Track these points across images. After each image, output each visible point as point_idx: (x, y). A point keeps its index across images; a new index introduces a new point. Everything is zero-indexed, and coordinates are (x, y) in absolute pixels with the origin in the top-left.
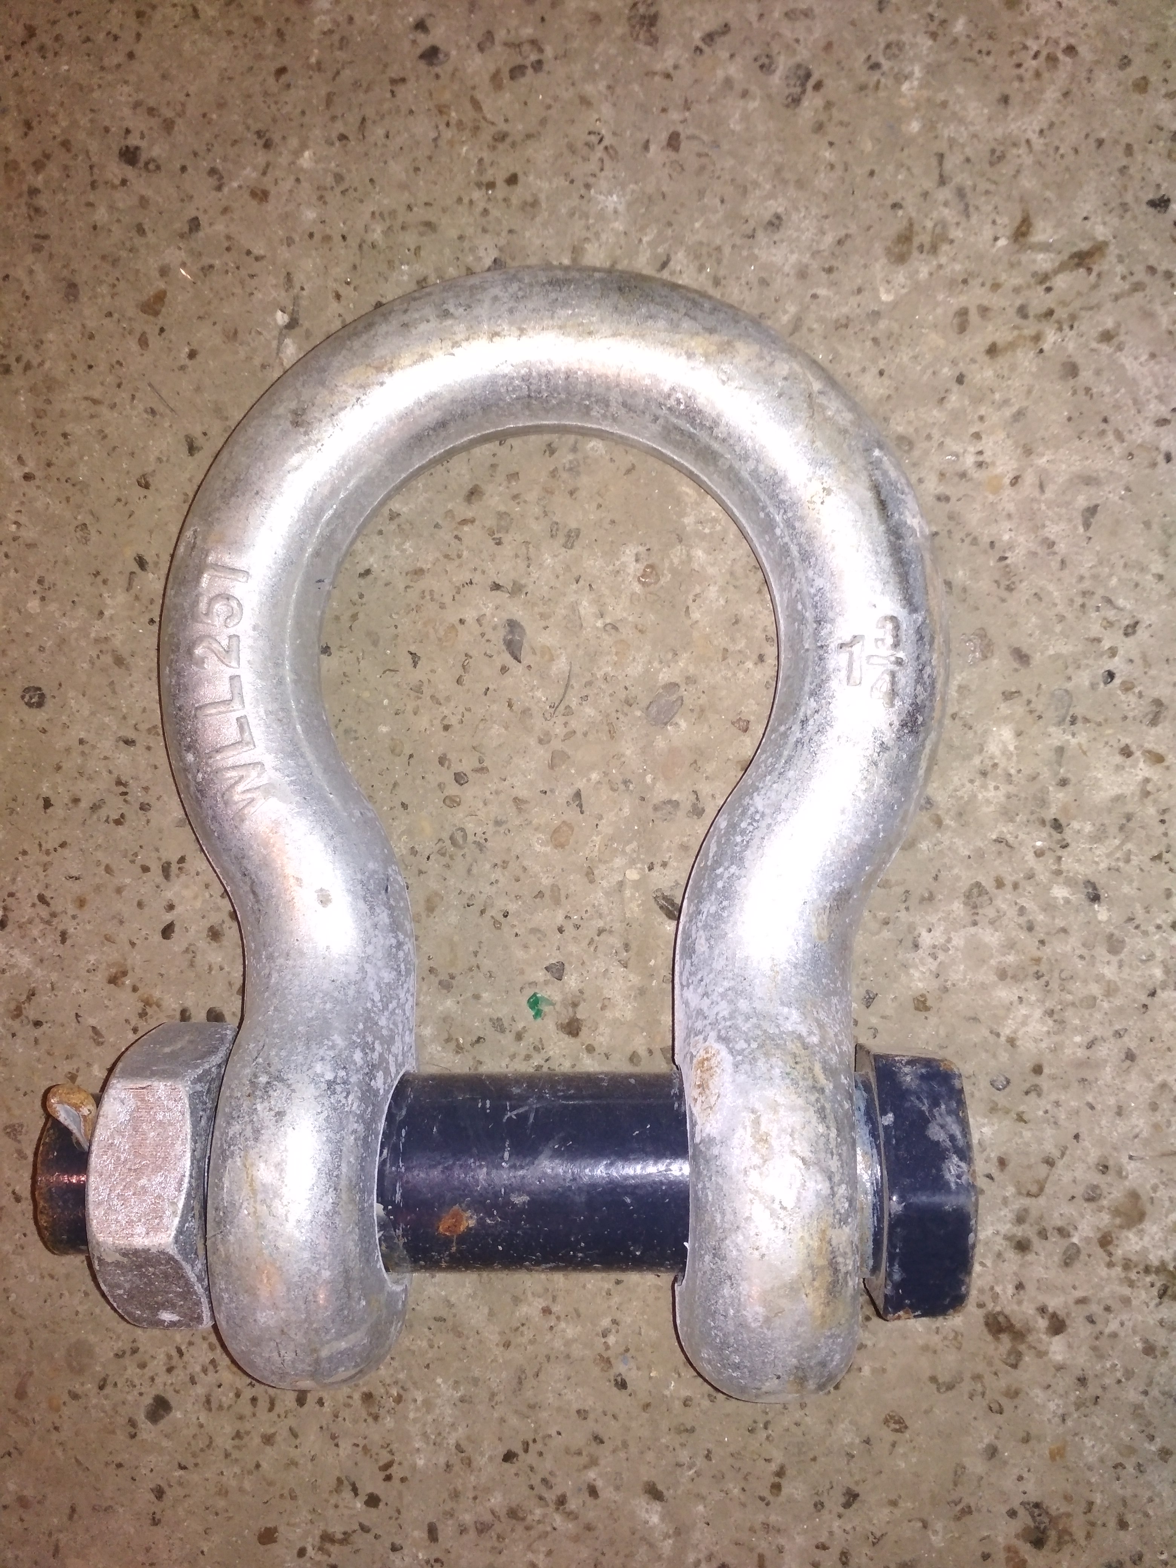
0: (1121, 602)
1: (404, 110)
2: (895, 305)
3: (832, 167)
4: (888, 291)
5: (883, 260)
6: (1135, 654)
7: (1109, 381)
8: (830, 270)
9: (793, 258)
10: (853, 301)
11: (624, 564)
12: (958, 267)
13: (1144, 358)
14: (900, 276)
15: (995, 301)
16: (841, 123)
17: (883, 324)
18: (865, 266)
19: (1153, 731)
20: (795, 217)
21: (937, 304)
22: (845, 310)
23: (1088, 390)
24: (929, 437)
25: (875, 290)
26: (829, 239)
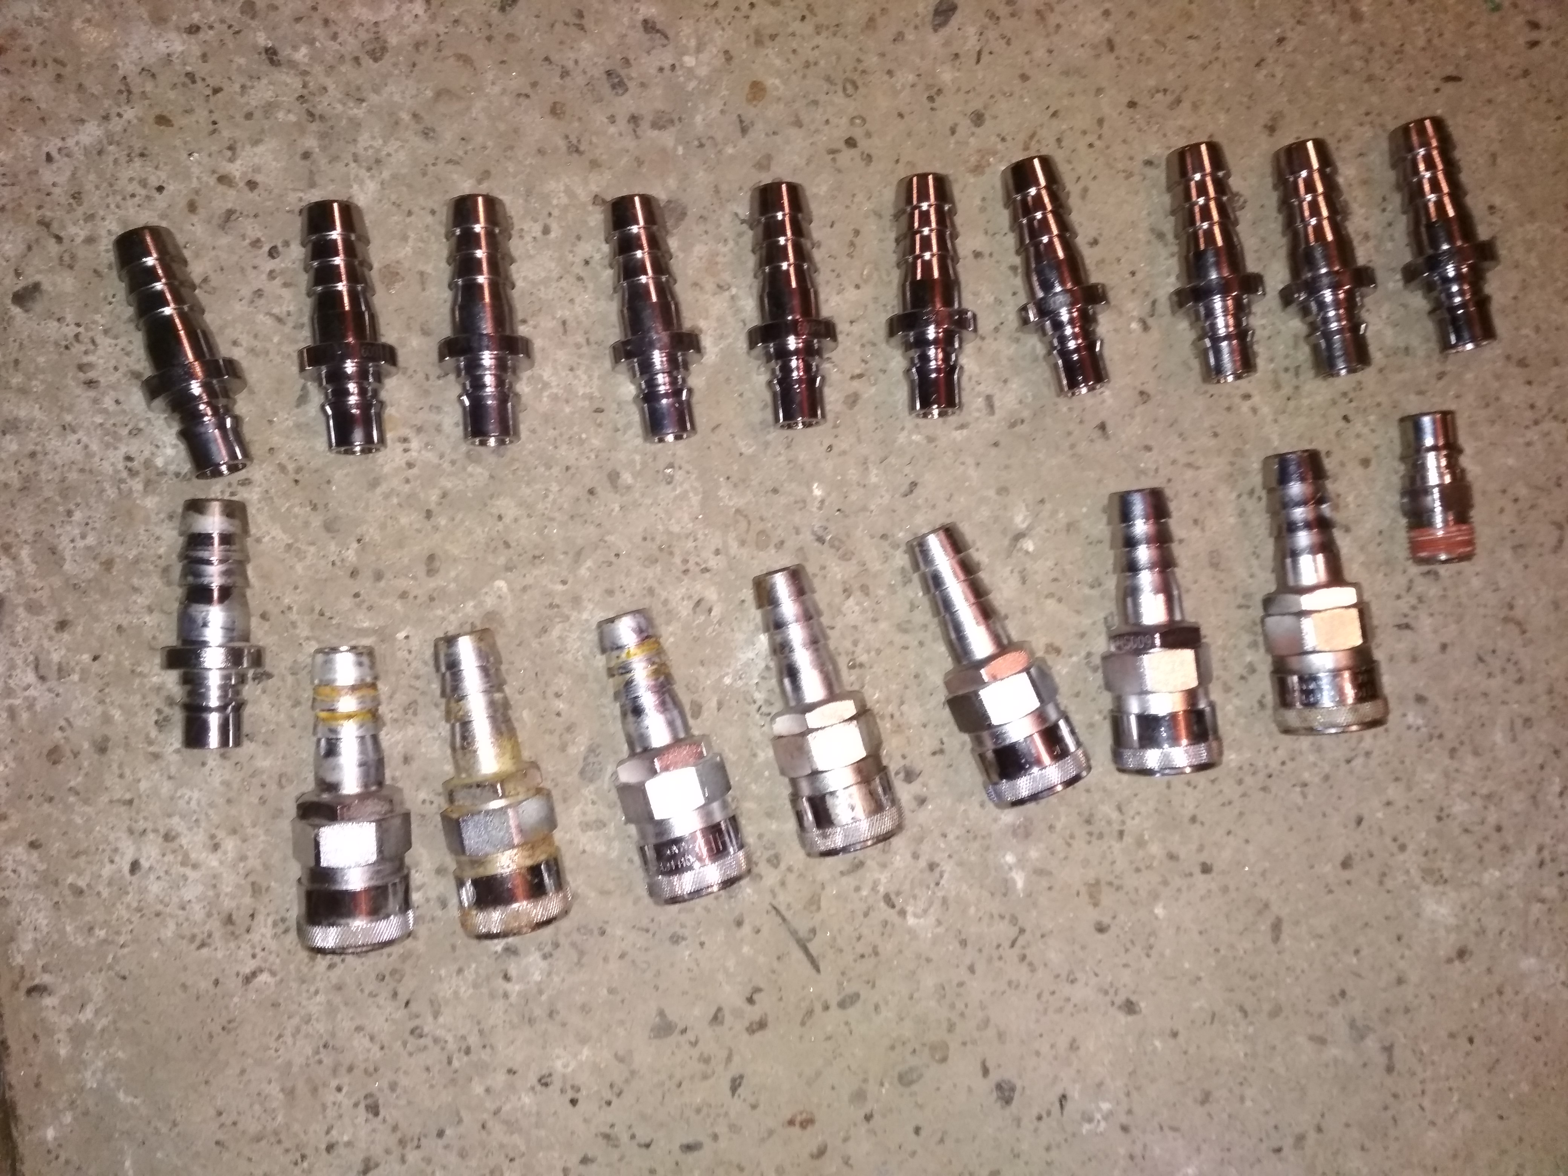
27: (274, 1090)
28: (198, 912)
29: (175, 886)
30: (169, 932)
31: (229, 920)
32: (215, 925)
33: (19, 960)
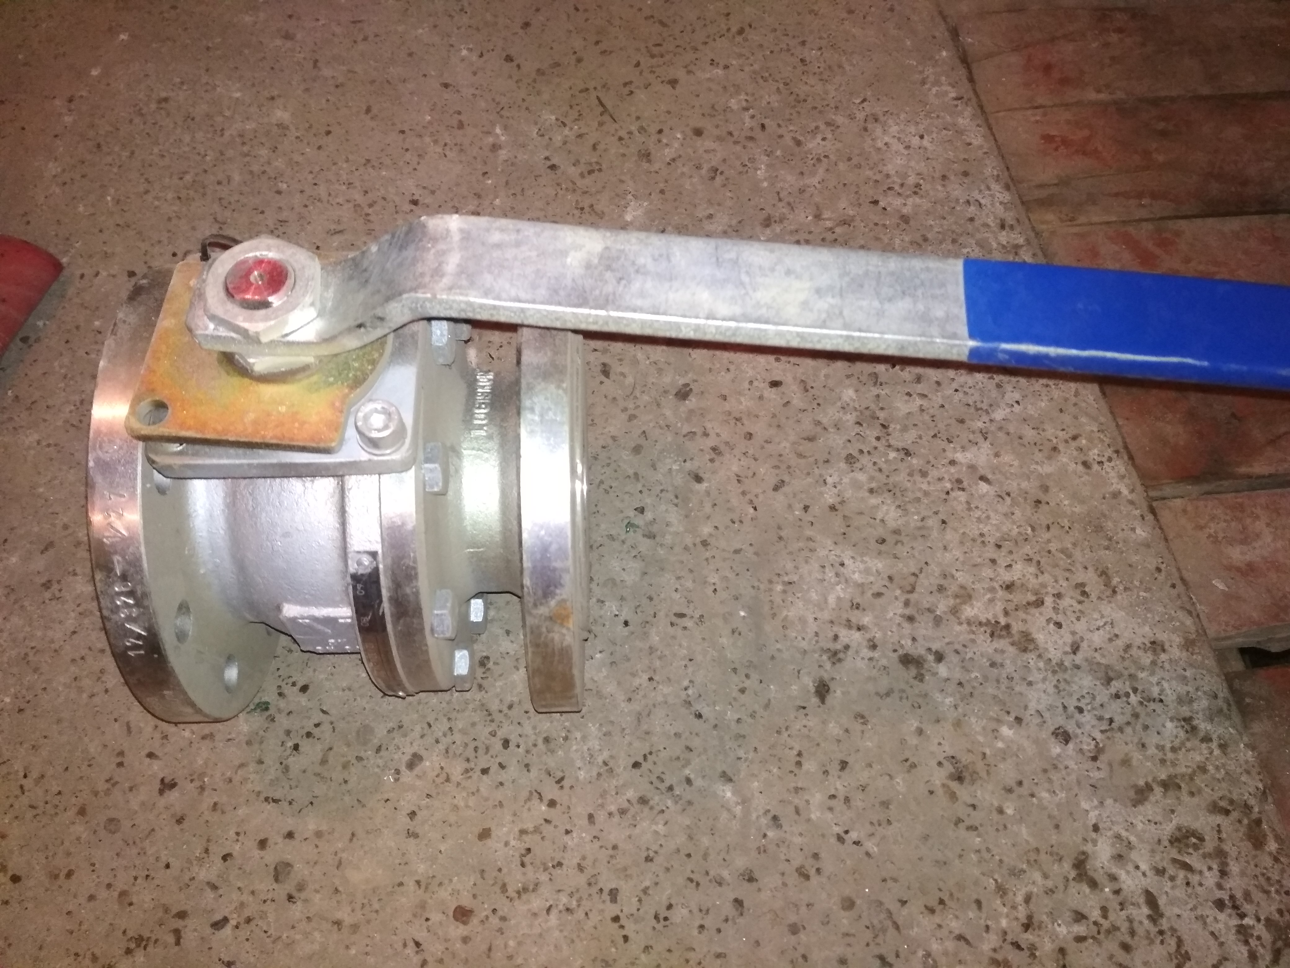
27: (848, 68)
28: (890, 122)
29: (902, 131)
30: (903, 116)
31: (876, 120)
32: (882, 119)
33: (969, 109)
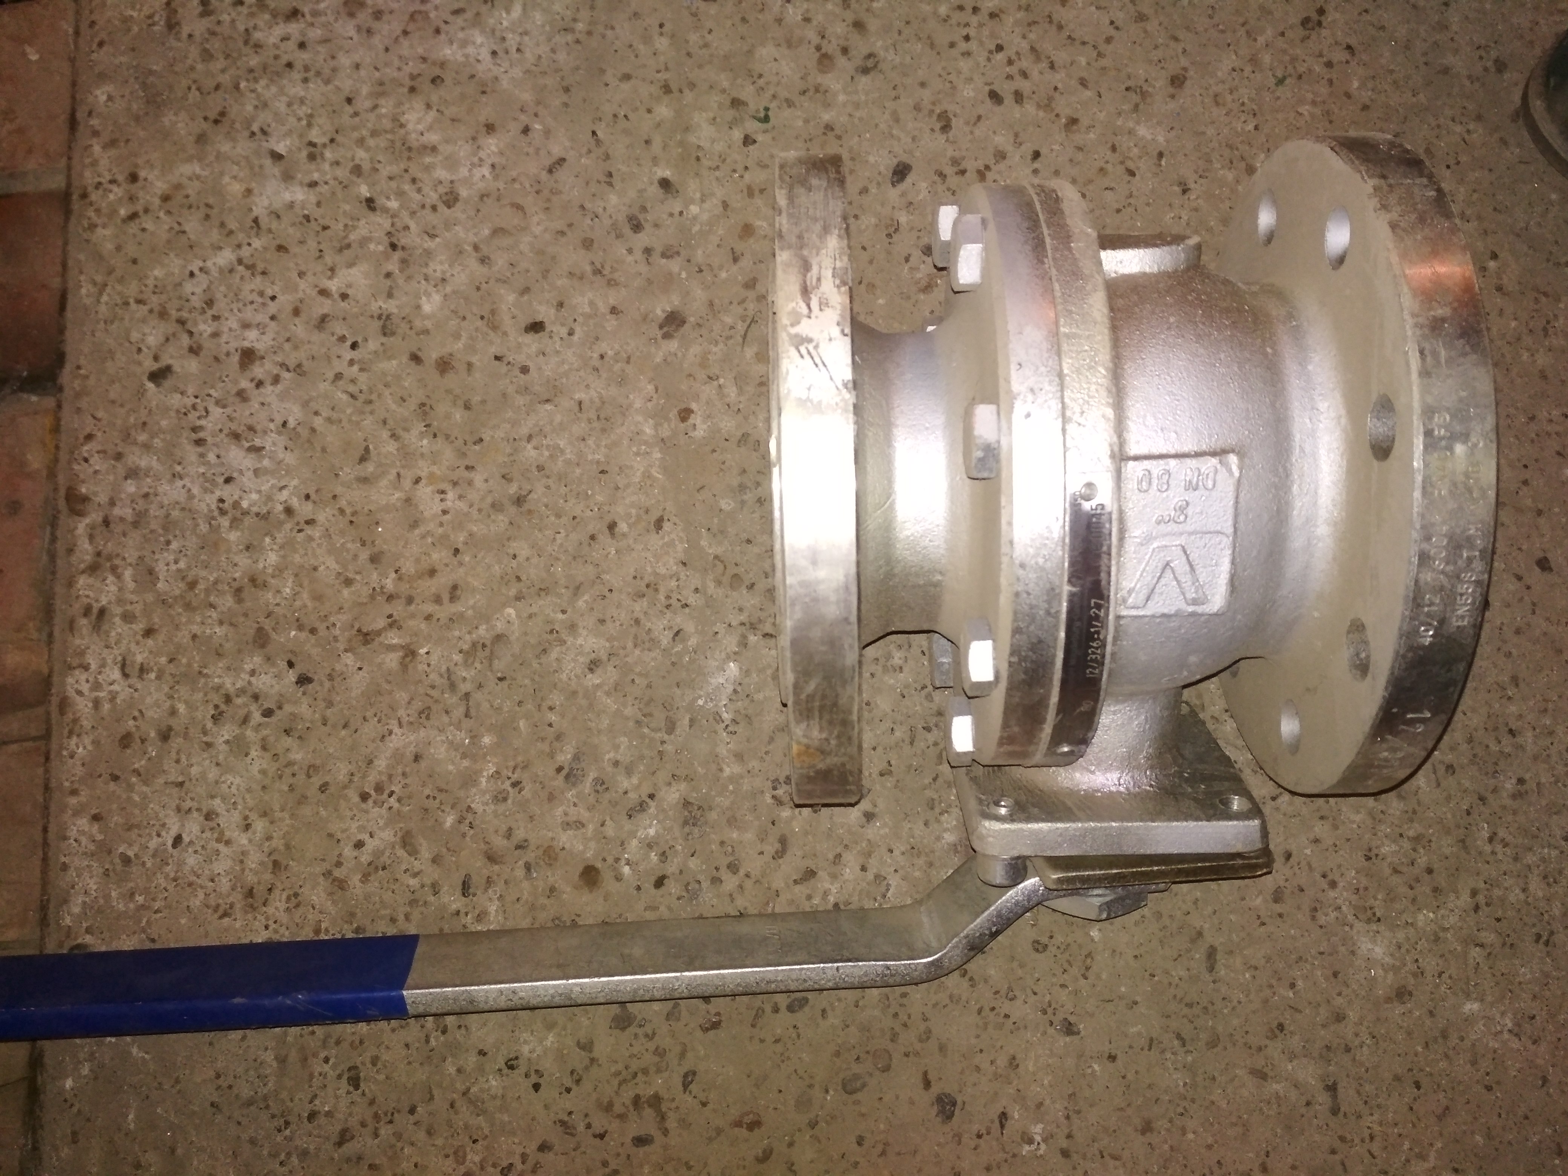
0: (345, 397)
1: (880, 749)
2: (504, 605)
3: (551, 709)
4: (509, 615)
5: (513, 638)
6: (336, 362)
7: (348, 551)
8: (551, 632)
9: (580, 641)
10: (534, 609)
11: (704, 422)
12: (457, 633)
13: (322, 568)
14: (500, 626)
15: (429, 608)
16: (543, 739)
17: (513, 592)
18: (526, 634)
19: (325, 311)
20: (579, 671)
21: (473, 607)
22: (541, 602)
23: (363, 544)
24: (480, 510)
25: (518, 616)
26: (554, 654)
